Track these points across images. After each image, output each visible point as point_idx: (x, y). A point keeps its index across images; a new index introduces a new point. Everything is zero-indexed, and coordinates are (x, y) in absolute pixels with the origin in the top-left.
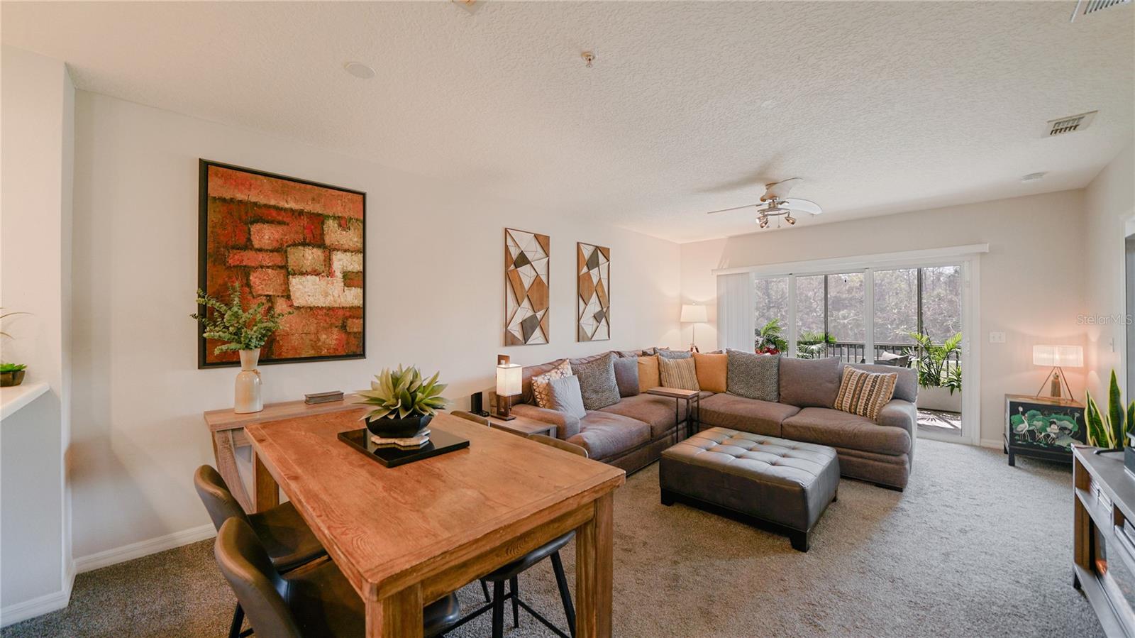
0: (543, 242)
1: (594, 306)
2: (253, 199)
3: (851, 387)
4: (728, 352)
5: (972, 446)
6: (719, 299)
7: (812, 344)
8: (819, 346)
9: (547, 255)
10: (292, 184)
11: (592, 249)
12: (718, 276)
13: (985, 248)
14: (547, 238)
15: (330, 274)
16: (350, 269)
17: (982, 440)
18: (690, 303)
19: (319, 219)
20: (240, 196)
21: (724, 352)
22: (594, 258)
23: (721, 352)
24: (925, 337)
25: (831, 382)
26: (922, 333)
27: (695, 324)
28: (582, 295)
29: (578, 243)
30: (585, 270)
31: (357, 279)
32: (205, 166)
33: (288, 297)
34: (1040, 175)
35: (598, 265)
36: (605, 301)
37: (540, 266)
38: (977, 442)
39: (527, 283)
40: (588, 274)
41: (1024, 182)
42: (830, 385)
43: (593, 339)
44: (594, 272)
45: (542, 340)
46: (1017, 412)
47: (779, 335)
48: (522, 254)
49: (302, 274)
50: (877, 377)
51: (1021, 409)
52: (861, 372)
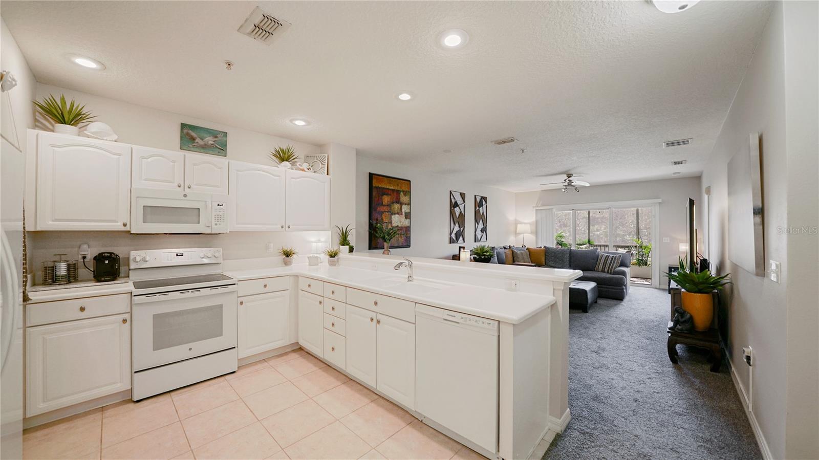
0: (463, 196)
1: (481, 226)
2: (383, 186)
3: (602, 261)
4: (545, 247)
5: (656, 288)
6: (537, 222)
7: (581, 245)
8: (585, 246)
9: (464, 202)
10: (392, 179)
11: (480, 198)
12: (536, 210)
13: (660, 200)
14: (464, 194)
15: (402, 214)
16: (407, 211)
17: (661, 286)
18: (521, 223)
19: (398, 192)
20: (380, 186)
21: (543, 247)
22: (480, 202)
23: (541, 247)
24: (640, 240)
25: (593, 259)
26: (639, 238)
27: (525, 234)
28: (477, 221)
29: (475, 196)
30: (478, 208)
31: (408, 216)
32: (371, 175)
33: (391, 224)
34: (679, 173)
35: (482, 205)
36: (485, 223)
37: (462, 207)
38: (658, 287)
39: (457, 214)
40: (479, 209)
41: (673, 175)
42: (593, 261)
43: (481, 240)
44: (481, 209)
45: (462, 241)
46: (672, 271)
47: (564, 240)
48: (456, 202)
49: (395, 214)
50: (613, 256)
51: (673, 270)
52: (607, 254)
